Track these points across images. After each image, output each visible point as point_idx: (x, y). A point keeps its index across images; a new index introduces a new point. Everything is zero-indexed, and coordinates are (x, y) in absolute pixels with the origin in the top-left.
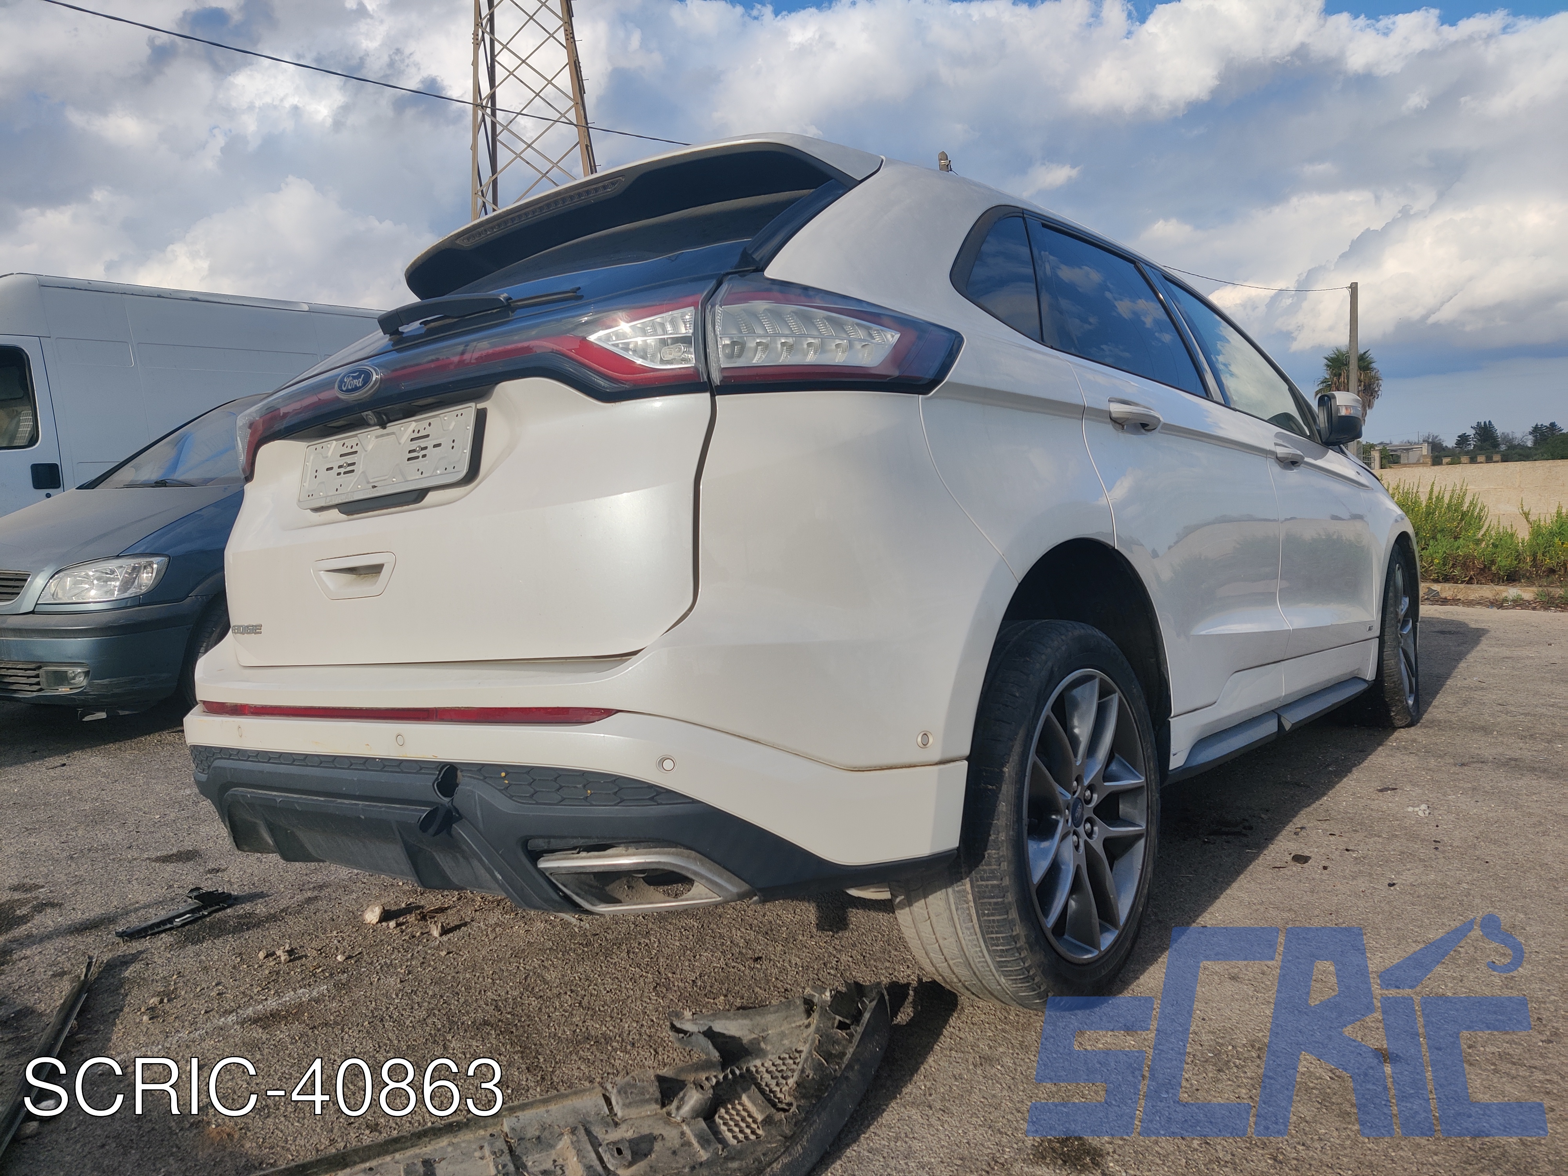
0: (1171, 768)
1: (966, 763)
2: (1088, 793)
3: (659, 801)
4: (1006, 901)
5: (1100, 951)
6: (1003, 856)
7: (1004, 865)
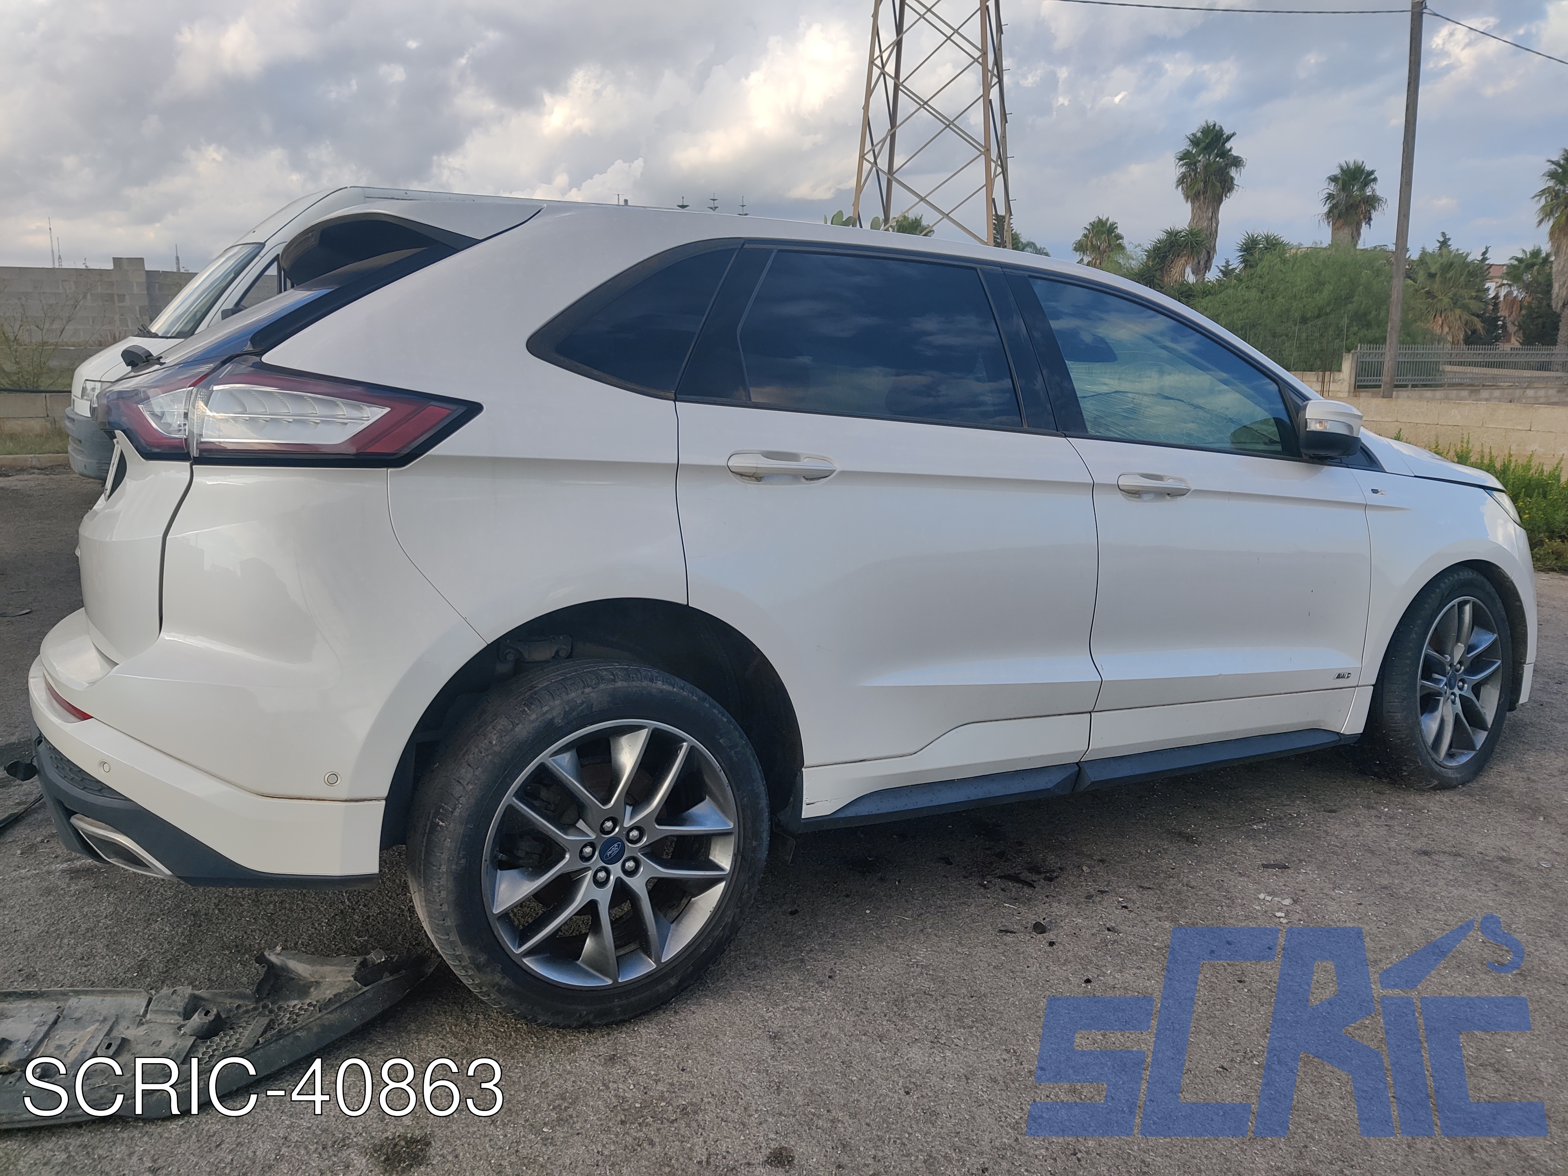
0: (803, 817)
1: (384, 802)
2: (635, 834)
3: (105, 794)
4: (446, 924)
5: (615, 981)
6: (442, 885)
7: (443, 894)
